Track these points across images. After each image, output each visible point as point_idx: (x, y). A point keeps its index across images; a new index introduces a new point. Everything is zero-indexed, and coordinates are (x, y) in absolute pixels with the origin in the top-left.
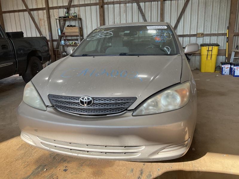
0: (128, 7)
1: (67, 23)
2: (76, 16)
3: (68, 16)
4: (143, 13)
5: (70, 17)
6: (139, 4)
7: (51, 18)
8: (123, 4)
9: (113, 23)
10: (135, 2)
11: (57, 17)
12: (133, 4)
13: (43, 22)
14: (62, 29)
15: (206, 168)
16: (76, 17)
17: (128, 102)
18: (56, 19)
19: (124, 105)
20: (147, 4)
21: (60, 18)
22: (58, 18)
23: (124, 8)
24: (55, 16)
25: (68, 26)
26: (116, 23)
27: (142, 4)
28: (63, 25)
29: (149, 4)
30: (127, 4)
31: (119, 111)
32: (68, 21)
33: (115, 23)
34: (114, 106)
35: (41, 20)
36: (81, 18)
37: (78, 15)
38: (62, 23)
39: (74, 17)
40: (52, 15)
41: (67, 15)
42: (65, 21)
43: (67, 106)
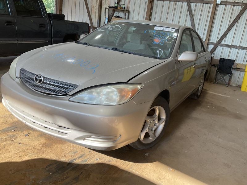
0: (178, 5)
1: (116, 14)
2: (124, 7)
3: (117, 7)
4: (192, 14)
5: (119, 8)
6: (190, 4)
7: (102, 7)
8: (173, 2)
9: (159, 21)
10: (185, 1)
11: (107, 6)
12: (184, 3)
13: (95, 9)
14: (110, 19)
15: (140, 172)
16: (124, 9)
17: (69, 88)
18: (106, 8)
19: (66, 90)
20: (198, 5)
21: (109, 7)
22: (108, 8)
23: (174, 6)
24: (106, 5)
25: (115, 17)
26: (162, 21)
27: (193, 5)
28: (112, 15)
29: (201, 5)
30: (178, 2)
31: (61, 93)
32: (117, 11)
33: (160, 21)
34: (57, 88)
35: (93, 7)
36: (130, 10)
37: (128, 7)
38: (111, 12)
39: (122, 8)
40: (104, 4)
41: (116, 5)
42: (114, 11)
43: (27, 80)
